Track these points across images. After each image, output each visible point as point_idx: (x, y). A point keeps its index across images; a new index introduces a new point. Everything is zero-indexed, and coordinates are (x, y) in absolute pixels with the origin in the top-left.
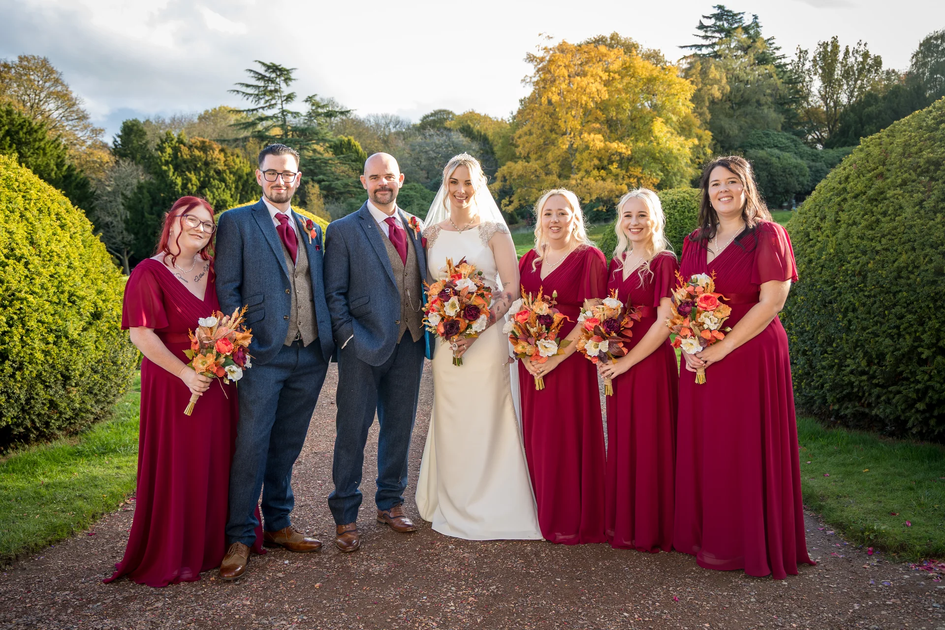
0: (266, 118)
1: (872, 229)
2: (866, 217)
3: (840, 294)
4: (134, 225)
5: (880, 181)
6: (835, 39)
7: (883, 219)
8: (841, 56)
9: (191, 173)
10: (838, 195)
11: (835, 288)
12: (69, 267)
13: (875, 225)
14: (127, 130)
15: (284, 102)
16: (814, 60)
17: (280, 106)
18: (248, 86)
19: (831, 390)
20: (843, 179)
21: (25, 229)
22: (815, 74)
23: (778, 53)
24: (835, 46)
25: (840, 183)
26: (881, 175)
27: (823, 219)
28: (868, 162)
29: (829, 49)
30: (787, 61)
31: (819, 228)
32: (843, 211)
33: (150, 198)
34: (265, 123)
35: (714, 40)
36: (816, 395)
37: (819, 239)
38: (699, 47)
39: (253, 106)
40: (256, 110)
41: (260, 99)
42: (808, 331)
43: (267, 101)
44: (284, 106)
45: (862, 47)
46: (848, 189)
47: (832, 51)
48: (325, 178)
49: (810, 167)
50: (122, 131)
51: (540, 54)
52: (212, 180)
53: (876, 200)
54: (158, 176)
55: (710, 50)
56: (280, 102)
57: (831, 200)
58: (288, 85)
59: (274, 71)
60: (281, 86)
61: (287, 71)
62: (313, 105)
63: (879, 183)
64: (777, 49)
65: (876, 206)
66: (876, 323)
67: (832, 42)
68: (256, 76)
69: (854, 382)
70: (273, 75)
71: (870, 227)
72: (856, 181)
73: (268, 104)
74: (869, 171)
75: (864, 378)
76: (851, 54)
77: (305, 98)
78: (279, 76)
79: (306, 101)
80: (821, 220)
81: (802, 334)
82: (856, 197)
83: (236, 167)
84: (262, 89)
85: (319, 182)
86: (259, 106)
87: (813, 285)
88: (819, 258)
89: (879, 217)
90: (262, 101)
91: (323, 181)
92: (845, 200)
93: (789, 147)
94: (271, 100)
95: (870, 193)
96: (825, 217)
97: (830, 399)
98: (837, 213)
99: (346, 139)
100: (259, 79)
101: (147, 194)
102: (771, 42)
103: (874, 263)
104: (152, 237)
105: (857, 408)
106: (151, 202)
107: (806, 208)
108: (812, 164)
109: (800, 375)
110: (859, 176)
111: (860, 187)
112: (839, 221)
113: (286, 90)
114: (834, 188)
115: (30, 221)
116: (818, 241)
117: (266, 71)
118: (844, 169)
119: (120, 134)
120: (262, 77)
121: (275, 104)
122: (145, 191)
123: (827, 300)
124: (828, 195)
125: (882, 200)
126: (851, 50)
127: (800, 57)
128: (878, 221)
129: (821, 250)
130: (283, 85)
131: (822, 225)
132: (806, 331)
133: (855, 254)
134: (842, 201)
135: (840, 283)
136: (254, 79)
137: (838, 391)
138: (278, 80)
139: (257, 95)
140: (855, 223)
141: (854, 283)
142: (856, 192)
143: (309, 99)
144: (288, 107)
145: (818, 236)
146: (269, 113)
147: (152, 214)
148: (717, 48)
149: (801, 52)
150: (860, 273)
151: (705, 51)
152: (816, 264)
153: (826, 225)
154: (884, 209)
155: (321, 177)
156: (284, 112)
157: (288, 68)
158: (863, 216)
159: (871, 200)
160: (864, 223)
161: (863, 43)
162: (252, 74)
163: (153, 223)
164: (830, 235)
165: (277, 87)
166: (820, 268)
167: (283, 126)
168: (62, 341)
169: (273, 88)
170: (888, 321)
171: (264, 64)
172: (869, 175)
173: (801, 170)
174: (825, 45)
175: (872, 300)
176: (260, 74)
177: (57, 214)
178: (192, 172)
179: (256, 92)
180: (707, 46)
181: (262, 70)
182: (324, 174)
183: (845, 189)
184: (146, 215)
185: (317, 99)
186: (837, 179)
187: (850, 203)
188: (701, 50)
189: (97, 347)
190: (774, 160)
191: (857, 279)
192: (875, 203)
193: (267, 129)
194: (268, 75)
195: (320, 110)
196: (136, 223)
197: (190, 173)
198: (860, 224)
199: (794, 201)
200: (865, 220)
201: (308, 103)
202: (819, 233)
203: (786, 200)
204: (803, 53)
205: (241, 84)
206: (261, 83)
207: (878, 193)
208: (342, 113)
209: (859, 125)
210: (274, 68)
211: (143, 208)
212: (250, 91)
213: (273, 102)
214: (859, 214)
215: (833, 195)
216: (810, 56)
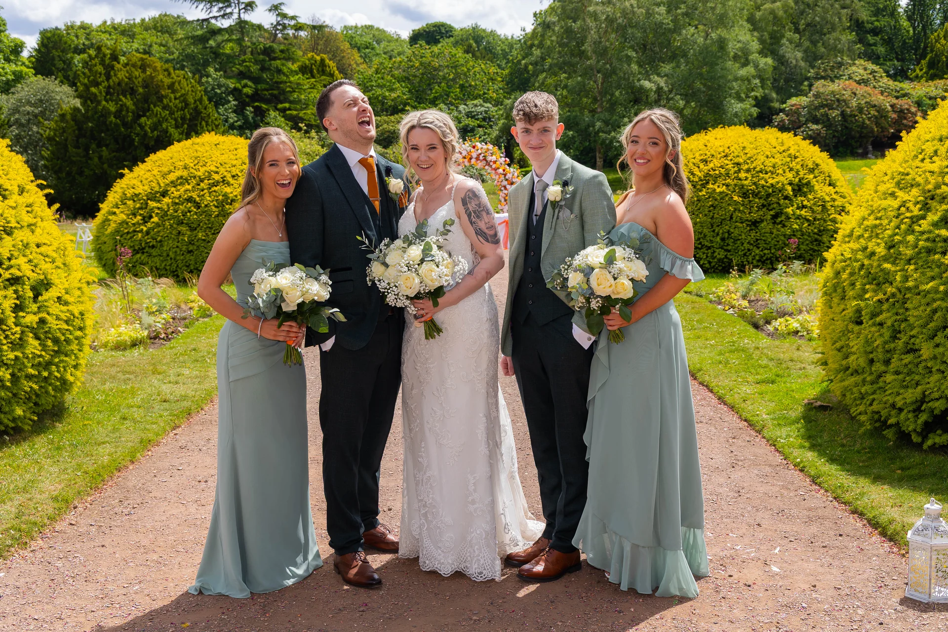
0: (220, 31)
4: (55, 161)
9: (126, 98)
14: (45, 41)
15: (242, 11)
17: (237, 16)
33: (75, 128)
34: (219, 38)
39: (204, 15)
40: (206, 20)
41: (212, 6)
43: (220, 9)
44: (242, 16)
49: (892, 106)
50: (38, 44)
52: (152, 106)
56: (236, 10)
62: (278, 15)
73: (222, 13)
77: (269, 7)
79: (270, 10)
85: (284, 110)
86: (211, 15)
90: (215, 9)
94: (226, 7)
99: (318, 58)
101: (72, 123)
104: (77, 176)
106: (77, 133)
108: (894, 101)
119: (37, 47)
121: (231, 13)
122: (69, 119)
143: (275, 8)
144: (246, 17)
146: (226, 23)
147: (78, 147)
155: (287, 105)
156: (242, 24)
163: (79, 158)
167: (239, 41)
173: (880, 110)
178: (128, 97)
182: (290, 102)
184: (70, 148)
185: (284, 8)
190: (847, 95)
193: (221, 45)
195: (287, 22)
197: (125, 96)
199: (870, 148)
201: (271, 13)
203: (860, 146)
208: (314, 27)
211: (66, 140)
213: (229, 10)
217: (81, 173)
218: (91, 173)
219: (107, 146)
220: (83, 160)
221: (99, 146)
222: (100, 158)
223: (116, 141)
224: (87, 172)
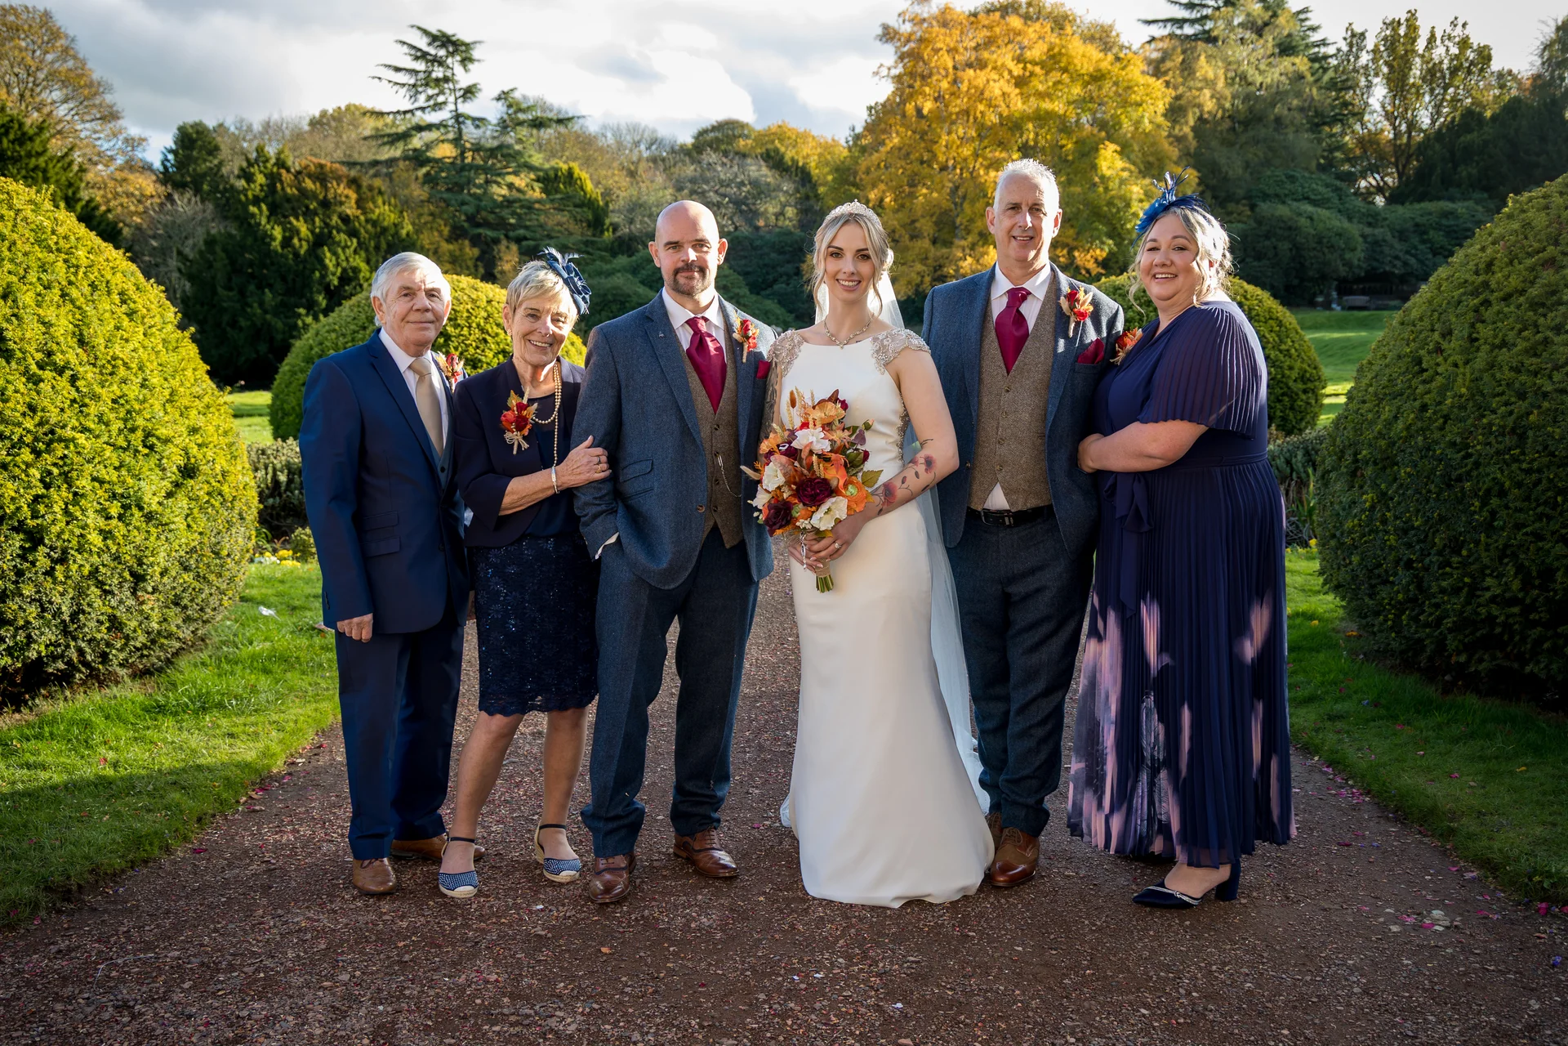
0: (429, 127)
1: (1535, 355)
2: (1526, 333)
3: (1477, 465)
4: (198, 307)
5: (1551, 271)
6: (1412, 16)
7: (1557, 339)
8: (1421, 45)
9: (298, 220)
10: (1475, 293)
11: (1469, 456)
12: (142, 386)
13: (1540, 348)
14: (185, 140)
15: (460, 100)
16: (1375, 51)
17: (452, 107)
18: (398, 69)
19: (1455, 629)
20: (1482, 266)
21: (70, 317)
22: (1377, 75)
23: (1315, 37)
24: (1412, 27)
25: (1477, 273)
26: (1551, 262)
27: (1447, 334)
28: (1526, 238)
29: (1402, 31)
30: (1331, 50)
31: (1439, 350)
32: (1483, 322)
33: (226, 262)
34: (426, 136)
35: (1205, 12)
36: (1428, 636)
37: (1440, 370)
38: (1180, 22)
39: (406, 105)
40: (411, 111)
41: (418, 92)
42: (1418, 528)
43: (429, 98)
44: (460, 106)
45: (1458, 31)
46: (1493, 285)
47: (1406, 35)
48: (528, 234)
49: (1363, 236)
50: (175, 143)
51: (907, 28)
52: (334, 232)
53: (1543, 305)
54: (242, 223)
55: (1198, 27)
56: (451, 99)
57: (1459, 302)
58: (466, 70)
59: (443, 45)
60: (455, 72)
61: (467, 45)
62: (510, 106)
63: (1548, 276)
64: (1314, 29)
65: (1545, 316)
66: (1540, 517)
67: (1407, 20)
68: (413, 52)
69: (1497, 617)
70: (442, 52)
71: (1533, 352)
72: (1506, 271)
73: (432, 102)
74: (1530, 255)
75: (1516, 610)
76: (1438, 42)
77: (496, 94)
78: (452, 54)
79: (498, 99)
80: (1443, 336)
81: (1405, 532)
82: (1506, 298)
83: (377, 211)
84: (421, 75)
85: (517, 240)
86: (417, 105)
87: (1428, 449)
88: (1440, 403)
89: (1549, 334)
90: (422, 98)
91: (525, 239)
92: (1487, 303)
93: (1328, 200)
94: (438, 95)
95: (1534, 292)
96: (1450, 333)
97: (1452, 643)
98: (1473, 325)
99: (565, 167)
100: (417, 58)
101: (223, 255)
102: (1302, 16)
103: (1539, 414)
104: (228, 329)
105: (1498, 662)
106: (229, 268)
107: (1415, 314)
108: (1368, 230)
109: (1400, 602)
110: (1511, 263)
111: (1514, 282)
112: (1477, 340)
113: (463, 79)
114: (1466, 281)
115: (78, 303)
116: (1437, 374)
117: (429, 44)
118: (1483, 249)
119: (174, 147)
120: (422, 56)
121: (445, 103)
122: (218, 249)
123: (1454, 475)
124: (1456, 294)
125: (1553, 305)
126: (1438, 35)
127: (1351, 45)
128: (1546, 342)
129: (1443, 390)
130: (458, 69)
131: (1445, 345)
132: (1413, 528)
133: (1504, 398)
134: (1482, 304)
135: (1479, 447)
136: (409, 58)
137: (1467, 632)
138: (449, 61)
139: (414, 86)
140: (1504, 344)
141: (1501, 447)
142: (1507, 290)
144: (466, 108)
145: (1438, 365)
146: (433, 117)
147: (230, 289)
148: (1209, 25)
149: (1353, 35)
150: (1513, 431)
151: (1188, 30)
152: (1435, 413)
153: (1453, 345)
154: (1558, 320)
155: (522, 232)
156: (458, 117)
157: (467, 40)
158: (1520, 331)
159: (1534, 305)
160: (1521, 345)
161: (1460, 22)
162: (405, 49)
163: (231, 304)
164: (1460, 363)
165: (449, 74)
166: (1441, 421)
167: (457, 141)
168: (132, 515)
169: (440, 75)
170: (1561, 514)
171: (426, 32)
172: (1529, 262)
173: (1349, 240)
174: (1394, 25)
175: (1534, 476)
176: (420, 50)
177: (121, 294)
178: (301, 218)
179: (412, 81)
180: (1193, 22)
181: (422, 43)
182: (527, 227)
183: (1486, 284)
184: (220, 290)
185: (517, 95)
186: (1471, 266)
187: (1496, 308)
188: (1181, 27)
189: (189, 526)
190: (1303, 221)
191: (1508, 441)
192: (1541, 310)
193: (429, 146)
194: (432, 51)
195: (521, 116)
196: (202, 305)
197: (296, 217)
198: (1514, 345)
199: (1334, 294)
200: (1524, 339)
201: (500, 103)
202: (1440, 359)
203: (1321, 292)
204: (1356, 39)
205: (386, 66)
206: (420, 66)
207: (1547, 293)
208: (560, 121)
209: (1450, 165)
210: (443, 40)
211: (213, 278)
212: (402, 78)
213: (441, 99)
214: (1512, 329)
215: (1464, 294)
216: (1370, 43)
217: (234, 324)
218: (249, 323)
219: (270, 286)
220: (238, 306)
221: (260, 287)
222: (261, 304)
223: (284, 279)
224: (243, 323)
